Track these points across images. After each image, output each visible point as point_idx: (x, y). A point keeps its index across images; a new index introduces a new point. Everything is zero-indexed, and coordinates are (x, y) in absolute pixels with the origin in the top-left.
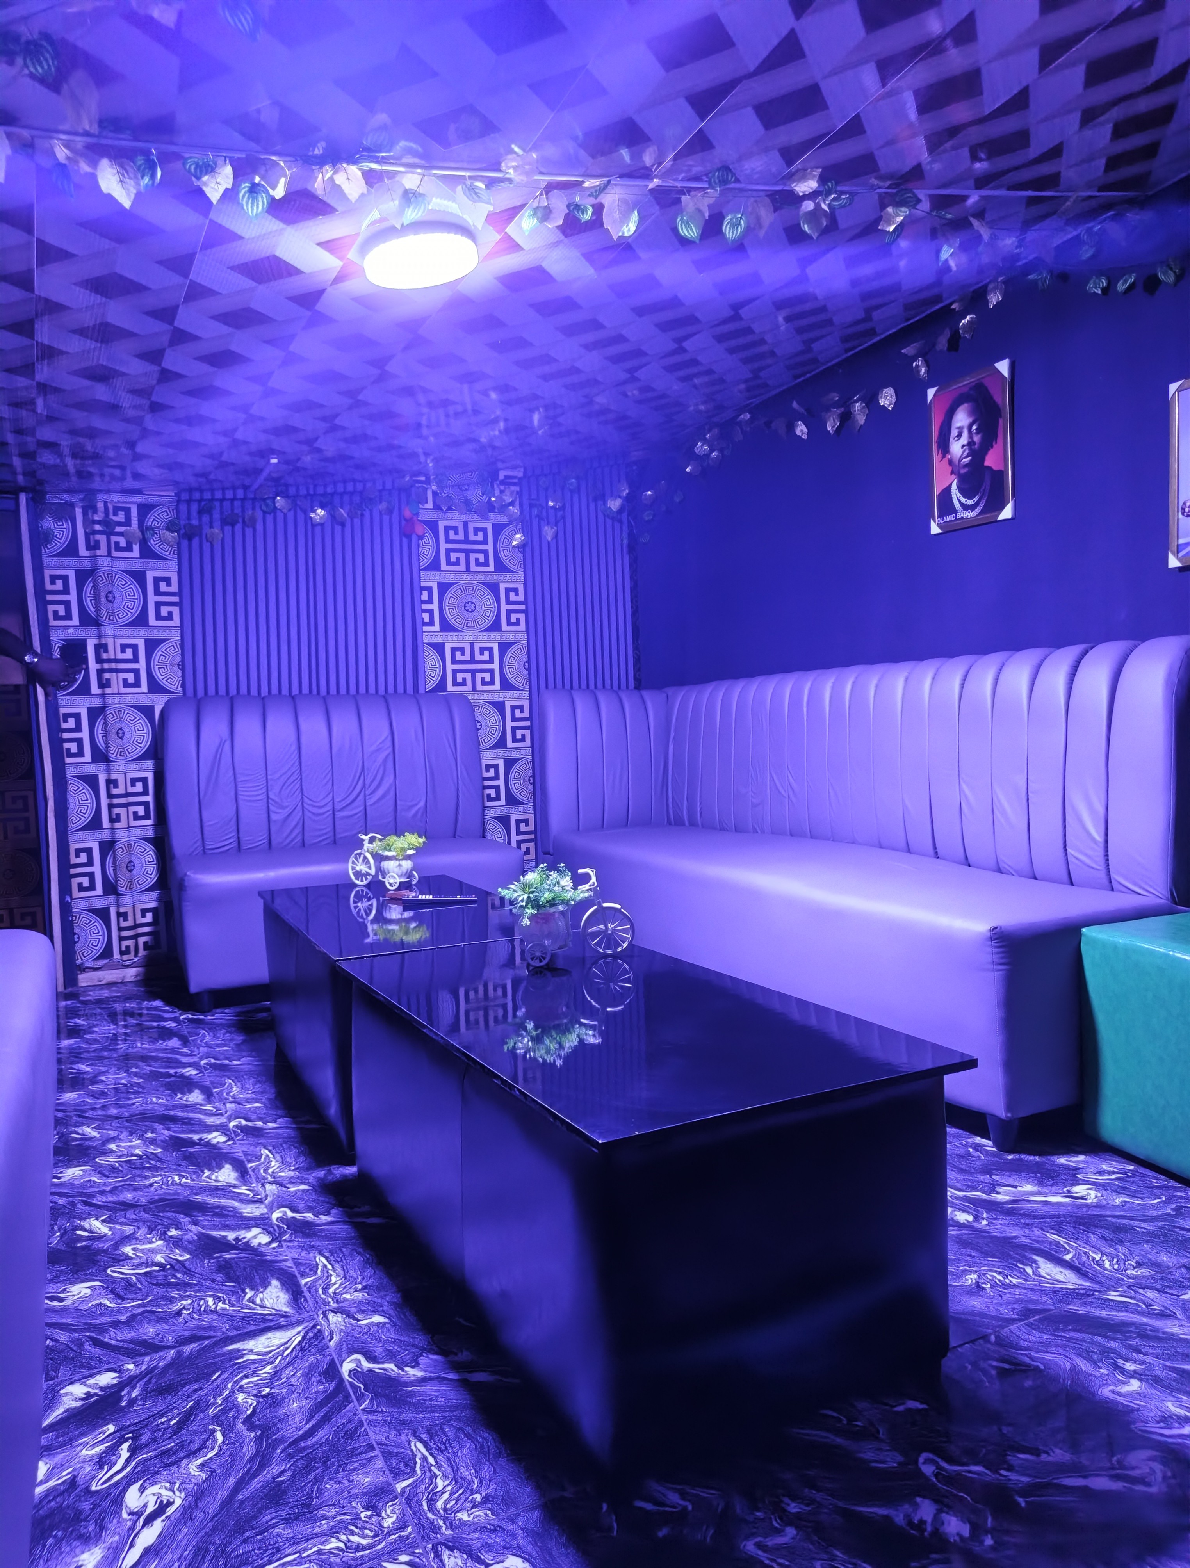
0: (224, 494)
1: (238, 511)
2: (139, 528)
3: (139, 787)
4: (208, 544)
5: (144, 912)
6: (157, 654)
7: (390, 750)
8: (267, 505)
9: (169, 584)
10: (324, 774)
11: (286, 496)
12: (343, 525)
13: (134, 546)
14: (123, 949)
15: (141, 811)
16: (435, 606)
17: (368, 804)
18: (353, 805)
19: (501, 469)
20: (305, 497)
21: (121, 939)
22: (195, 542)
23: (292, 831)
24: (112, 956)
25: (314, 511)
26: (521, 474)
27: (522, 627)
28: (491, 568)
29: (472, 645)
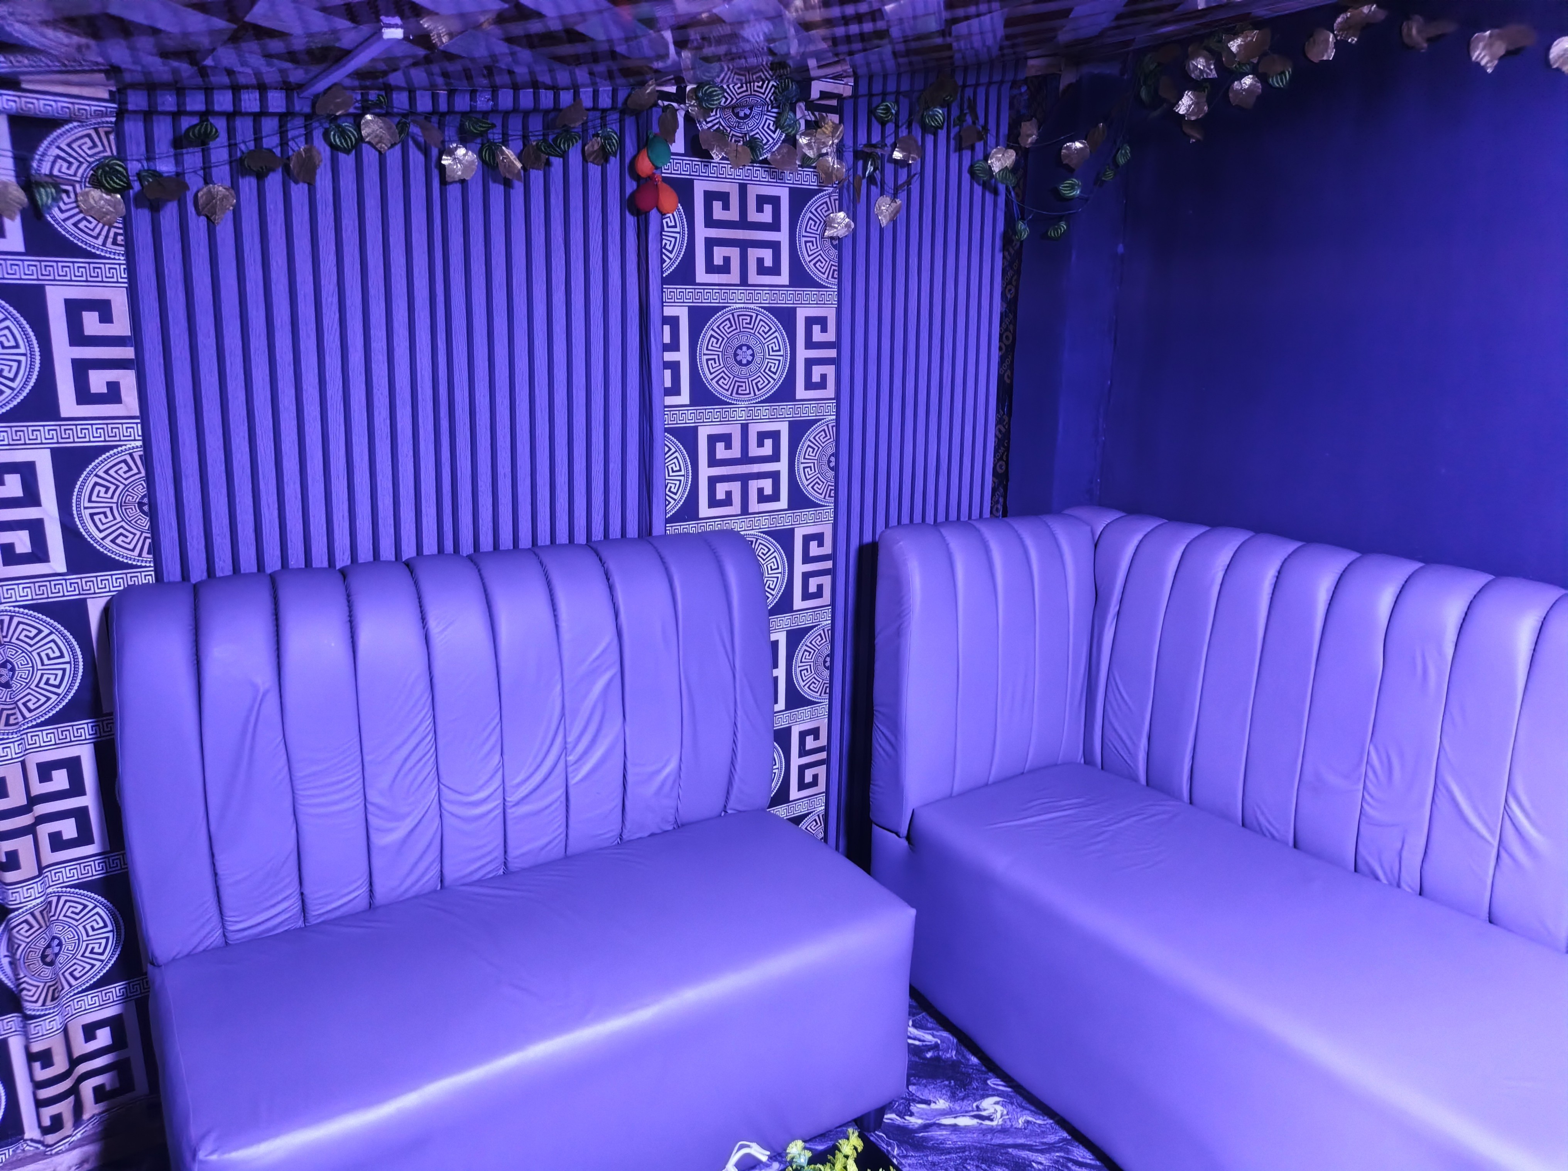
0: (236, 100)
1: (271, 142)
2: (18, 176)
3: (60, 780)
4: (203, 219)
5: (89, 1032)
6: (86, 481)
7: (616, 669)
8: (343, 133)
9: (106, 317)
10: (486, 734)
11: (384, 113)
12: (508, 184)
13: (7, 222)
14: (47, 1122)
15: (68, 829)
16: (682, 356)
17: (572, 782)
18: (543, 789)
19: (818, 78)
20: (428, 116)
21: (40, 1104)
22: (169, 215)
23: (421, 857)
24: (22, 1132)
25: (451, 153)
26: (847, 91)
27: (830, 391)
28: (784, 278)
29: (745, 428)
